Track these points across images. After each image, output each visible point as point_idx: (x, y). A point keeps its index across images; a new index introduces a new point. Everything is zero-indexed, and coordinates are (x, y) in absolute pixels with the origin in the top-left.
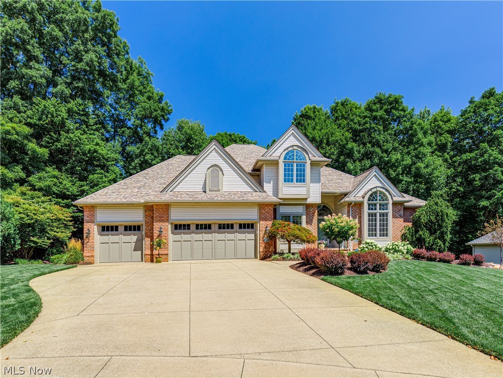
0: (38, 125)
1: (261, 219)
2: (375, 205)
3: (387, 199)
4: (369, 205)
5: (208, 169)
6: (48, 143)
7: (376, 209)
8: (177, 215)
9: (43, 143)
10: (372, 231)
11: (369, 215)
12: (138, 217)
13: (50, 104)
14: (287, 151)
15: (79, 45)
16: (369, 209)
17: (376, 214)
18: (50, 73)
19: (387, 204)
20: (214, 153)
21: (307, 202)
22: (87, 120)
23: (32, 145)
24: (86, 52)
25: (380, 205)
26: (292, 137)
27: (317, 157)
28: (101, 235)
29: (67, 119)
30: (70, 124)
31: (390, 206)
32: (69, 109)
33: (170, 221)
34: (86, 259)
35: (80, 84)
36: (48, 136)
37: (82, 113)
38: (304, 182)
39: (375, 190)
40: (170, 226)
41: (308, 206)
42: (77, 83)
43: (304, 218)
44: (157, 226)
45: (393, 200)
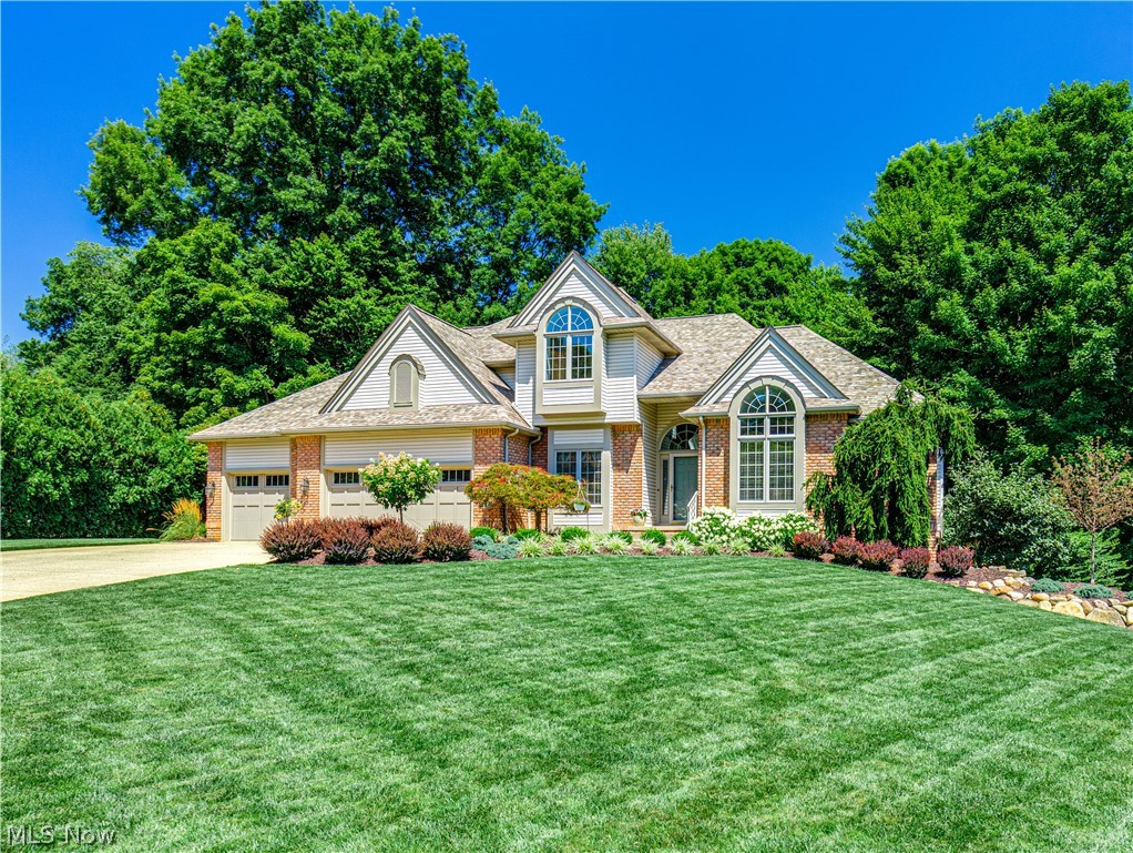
0: (296, 288)
1: (478, 460)
2: (761, 421)
3: (791, 407)
4: (744, 422)
5: (393, 364)
6: (316, 319)
7: (761, 431)
8: (335, 456)
9: (307, 321)
10: (752, 485)
11: (743, 446)
12: (279, 460)
13: (318, 247)
14: (553, 311)
15: (368, 124)
16: (743, 432)
17: (761, 447)
18: (322, 189)
19: (791, 419)
20: (410, 330)
21: (606, 421)
22: (392, 265)
23: (284, 330)
24: (383, 135)
25: (773, 421)
26: (573, 278)
27: (627, 317)
28: (234, 492)
29: (348, 270)
30: (351, 280)
31: (800, 424)
32: (354, 250)
33: (323, 467)
34: (209, 533)
35: (375, 199)
36: (315, 307)
37: (382, 253)
38: (589, 375)
39: (758, 384)
40: (322, 476)
41: (617, 430)
42: (369, 198)
43: (607, 457)
44: (301, 475)
45: (805, 406)
